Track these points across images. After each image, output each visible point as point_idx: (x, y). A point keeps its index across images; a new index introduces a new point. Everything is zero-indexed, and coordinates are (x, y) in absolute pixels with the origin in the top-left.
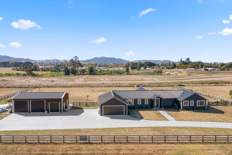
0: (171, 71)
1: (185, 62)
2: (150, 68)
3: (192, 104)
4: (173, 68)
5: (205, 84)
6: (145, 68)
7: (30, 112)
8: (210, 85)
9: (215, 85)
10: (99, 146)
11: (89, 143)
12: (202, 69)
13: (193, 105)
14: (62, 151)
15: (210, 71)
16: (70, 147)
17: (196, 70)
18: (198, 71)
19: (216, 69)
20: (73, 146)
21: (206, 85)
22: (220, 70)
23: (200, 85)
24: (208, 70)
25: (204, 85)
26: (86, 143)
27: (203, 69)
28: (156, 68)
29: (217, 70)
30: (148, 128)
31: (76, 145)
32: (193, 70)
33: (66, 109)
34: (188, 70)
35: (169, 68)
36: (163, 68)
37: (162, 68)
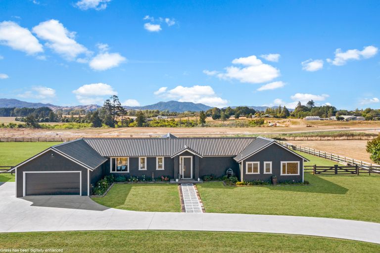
0: (280, 121)
1: (306, 107)
2: (245, 118)
3: (268, 170)
4: (284, 117)
5: (328, 136)
6: (237, 117)
8: (338, 138)
9: (346, 138)
12: (332, 117)
13: (271, 173)
15: (347, 120)
17: (322, 120)
18: (325, 121)
19: (358, 117)
21: (329, 138)
22: (364, 118)
23: (317, 138)
24: (342, 119)
25: (326, 138)
27: (334, 118)
28: (256, 117)
29: (360, 119)
32: (317, 119)
34: (308, 119)
35: (277, 117)
36: (267, 117)
37: (265, 117)
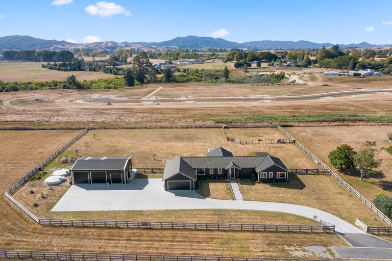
2: (267, 65)
3: (271, 176)
6: (260, 64)
7: (90, 184)
10: (158, 232)
11: (150, 229)
12: (350, 72)
14: (126, 237)
15: (364, 77)
16: (133, 233)
17: (340, 75)
18: (343, 76)
19: (375, 72)
20: (136, 231)
22: (381, 74)
24: (360, 75)
26: (147, 228)
28: (278, 65)
29: (376, 74)
30: (209, 210)
31: (138, 231)
32: (335, 75)
33: (129, 178)
34: (327, 75)
35: (299, 66)
36: (289, 65)
